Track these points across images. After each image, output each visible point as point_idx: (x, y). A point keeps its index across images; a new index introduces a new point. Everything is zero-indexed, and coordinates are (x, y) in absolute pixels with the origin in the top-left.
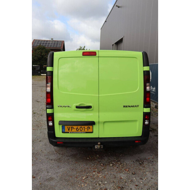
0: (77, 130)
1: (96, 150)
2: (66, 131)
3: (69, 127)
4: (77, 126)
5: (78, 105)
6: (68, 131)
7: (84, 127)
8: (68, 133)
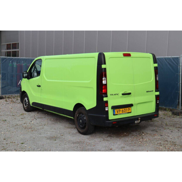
0: (123, 111)
1: (136, 124)
2: (116, 114)
5: (123, 93)
6: (117, 113)
7: (126, 109)
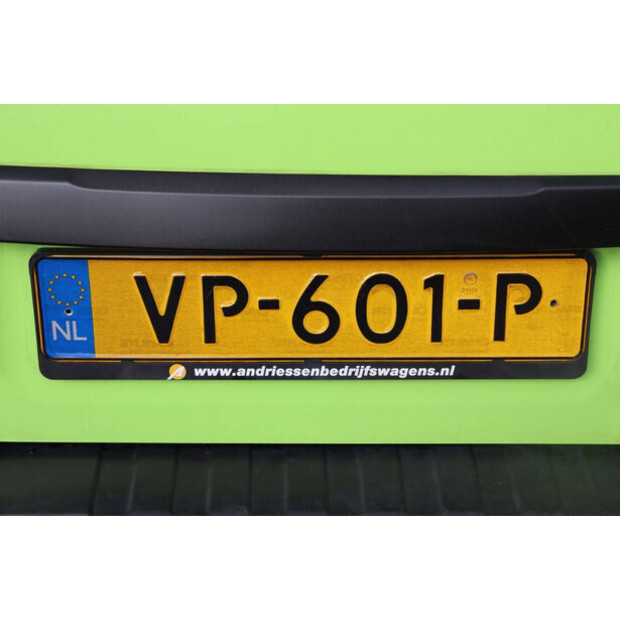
0: (316, 323)
2: (106, 351)
3: (161, 274)
4: (314, 269)
7: (436, 284)
8: (156, 370)
